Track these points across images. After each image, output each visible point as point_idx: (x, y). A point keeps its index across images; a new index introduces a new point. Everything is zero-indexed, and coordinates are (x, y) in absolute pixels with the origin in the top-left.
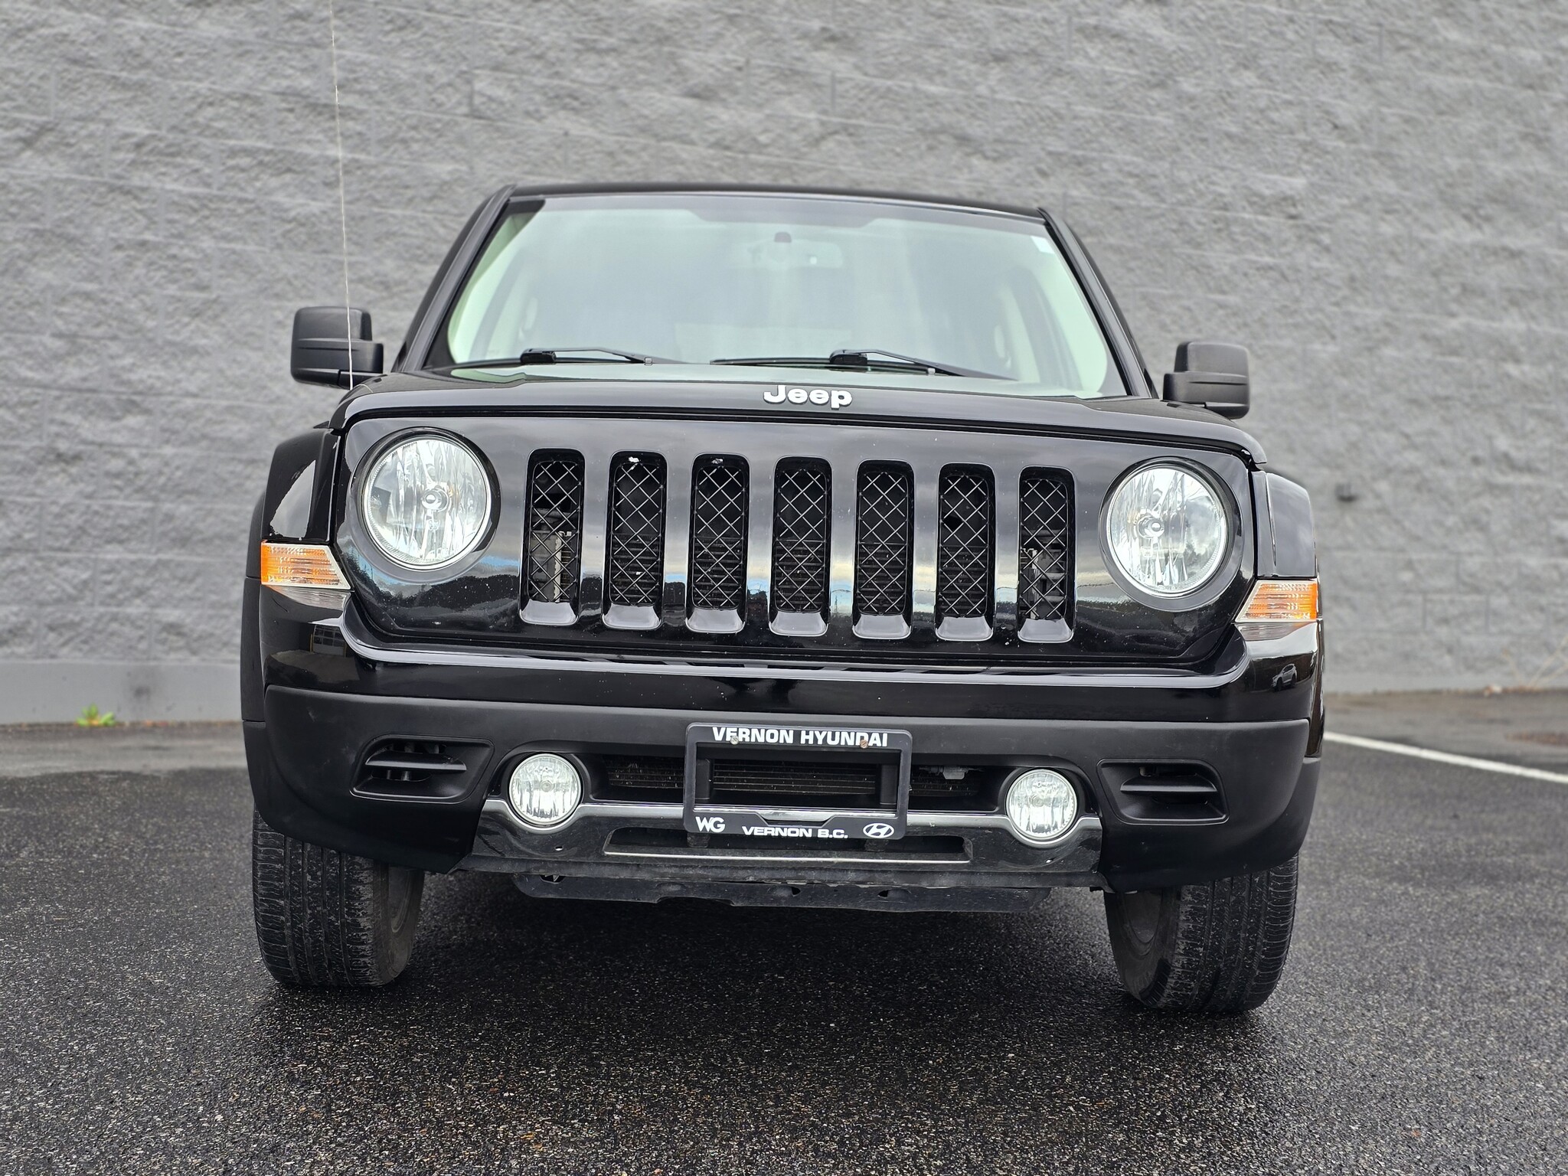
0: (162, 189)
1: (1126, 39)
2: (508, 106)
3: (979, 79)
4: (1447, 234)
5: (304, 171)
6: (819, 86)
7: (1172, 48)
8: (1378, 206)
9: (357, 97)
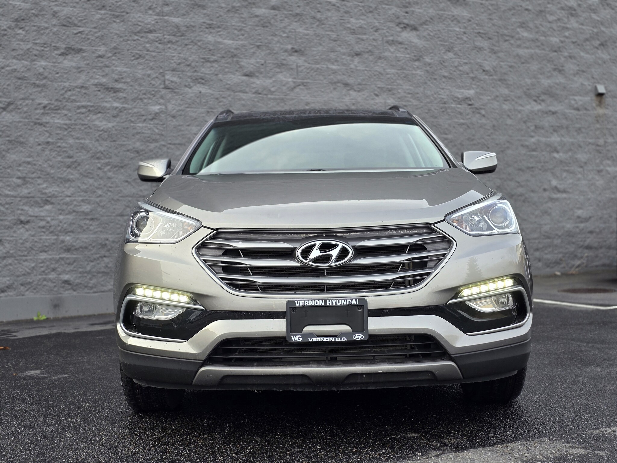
0: (54, 122)
1: (404, 44)
2: (178, 84)
3: (351, 62)
4: (528, 107)
5: (105, 112)
6: (292, 69)
7: (421, 46)
8: (501, 98)
9: (123, 84)
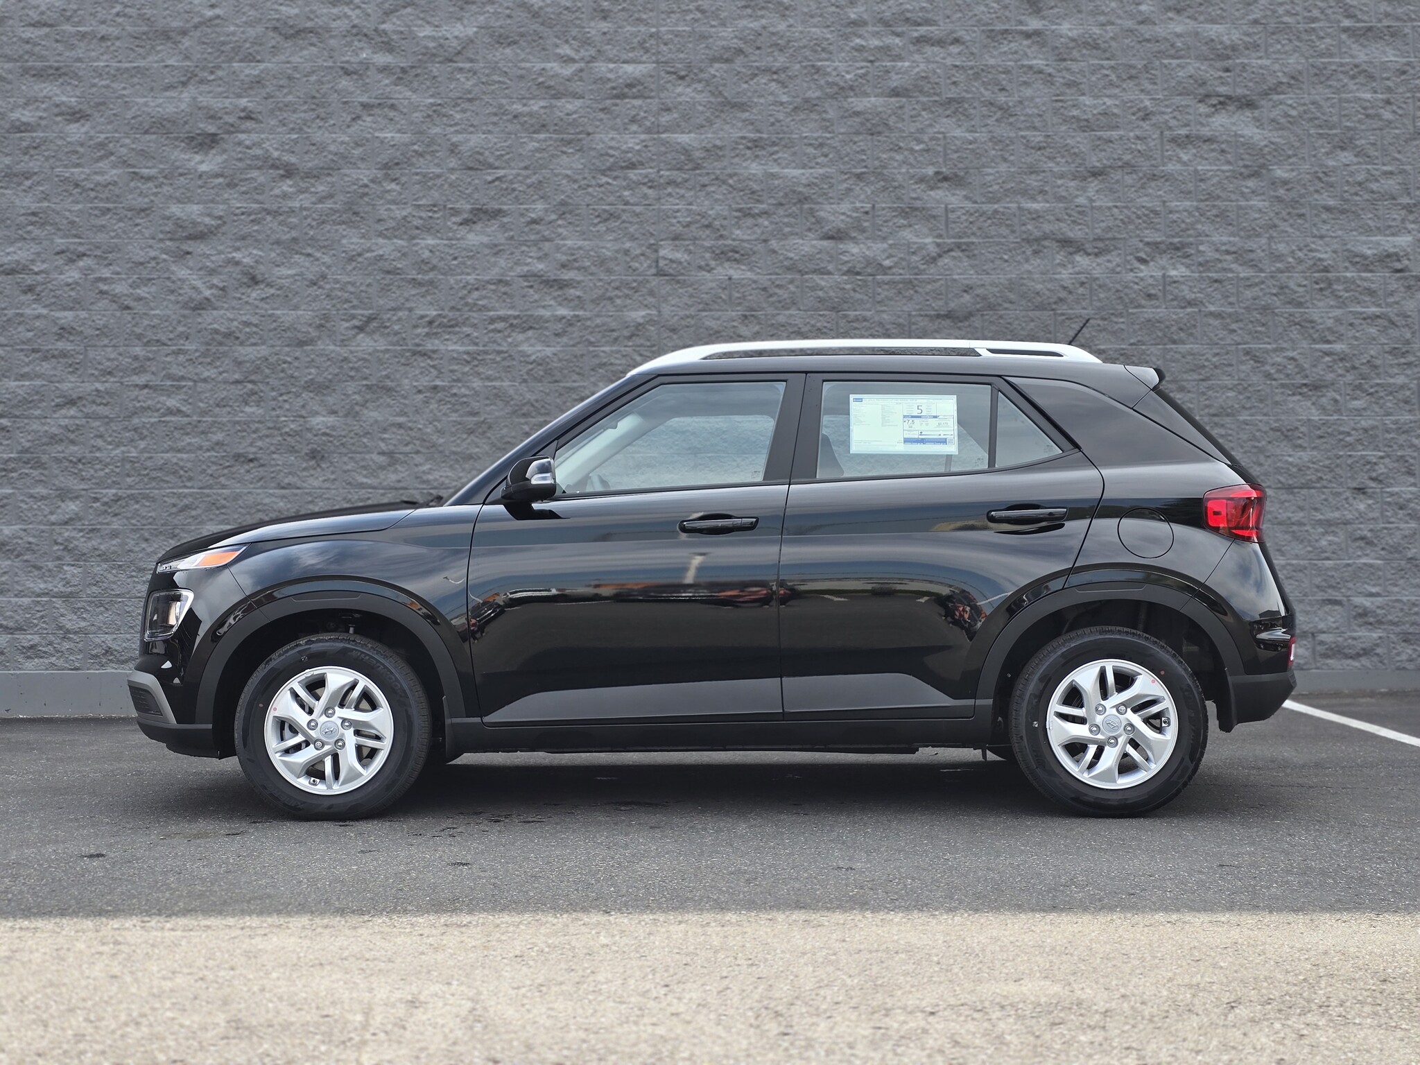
0: (446, 350)
1: (1218, 142)
2: (685, 264)
3: (1078, 193)
5: (541, 328)
6: (934, 217)
7: (1264, 143)
9: (576, 272)
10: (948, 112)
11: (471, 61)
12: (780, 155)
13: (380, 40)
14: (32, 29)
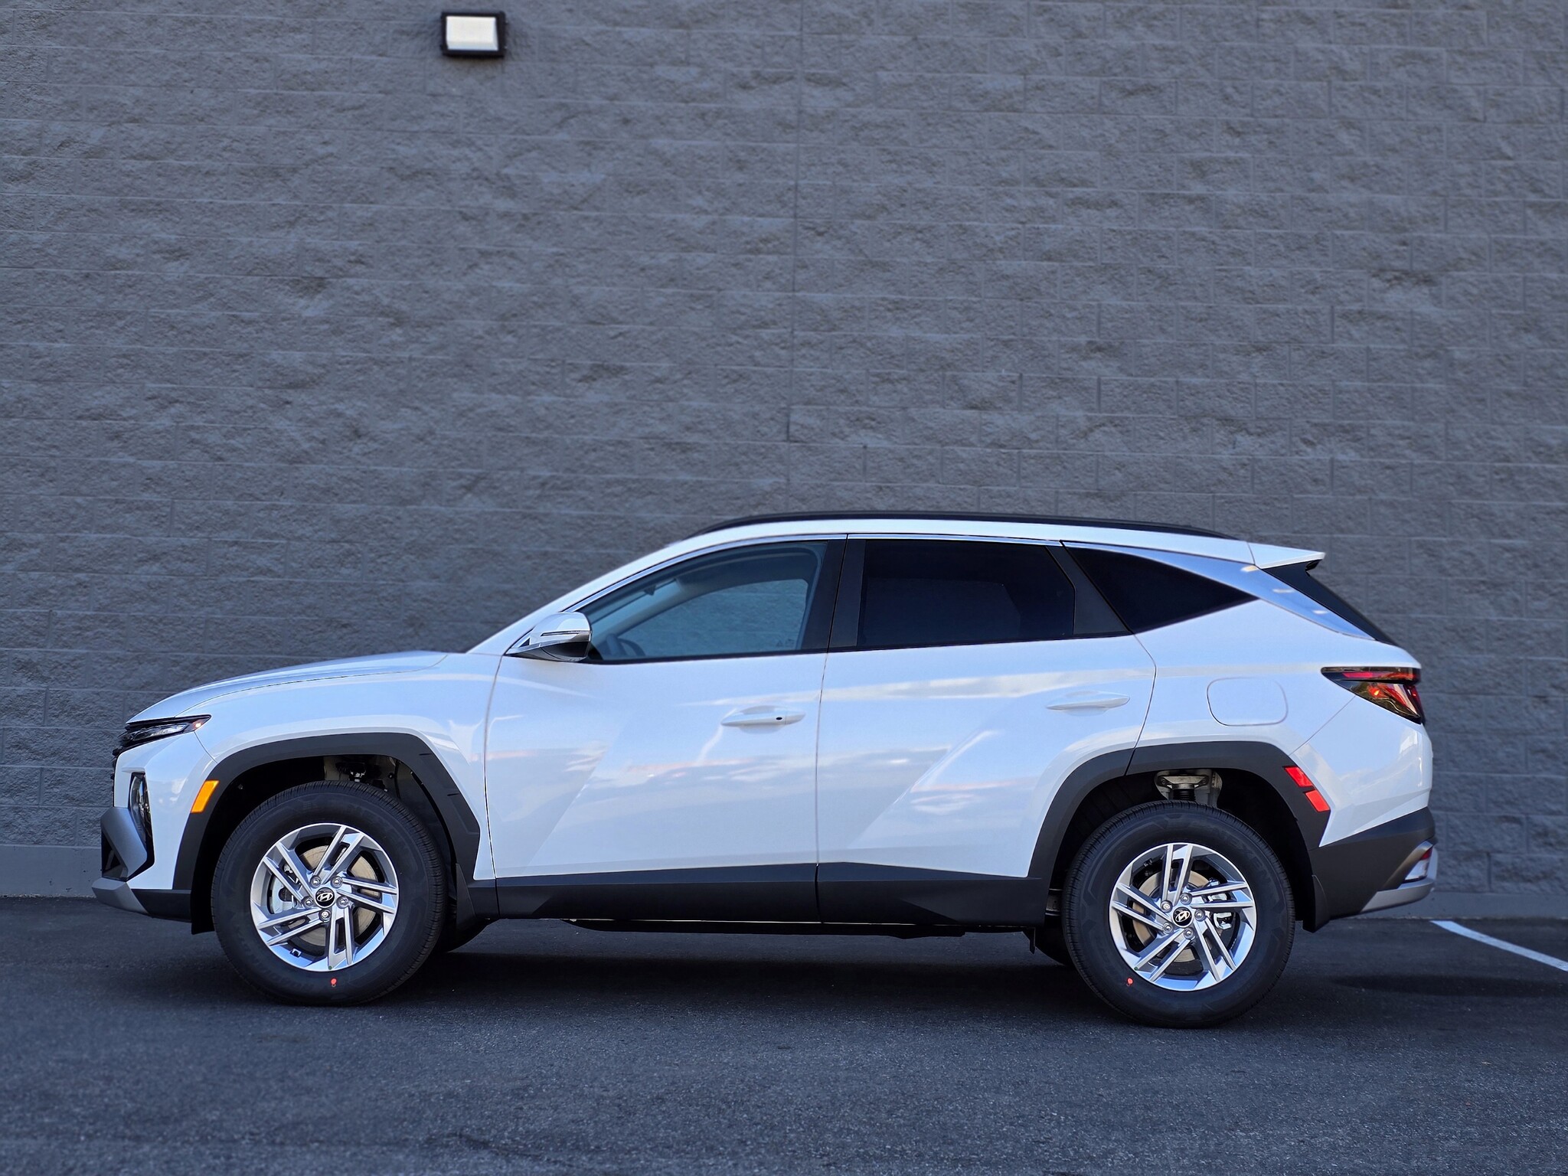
0: (559, 514)
1: (1391, 319)
2: (817, 430)
3: (1241, 369)
5: (661, 493)
6: (1086, 389)
7: (1442, 322)
9: (700, 435)
10: (1103, 279)
11: (597, 209)
12: (923, 318)
13: (500, 183)
14: (133, 161)
